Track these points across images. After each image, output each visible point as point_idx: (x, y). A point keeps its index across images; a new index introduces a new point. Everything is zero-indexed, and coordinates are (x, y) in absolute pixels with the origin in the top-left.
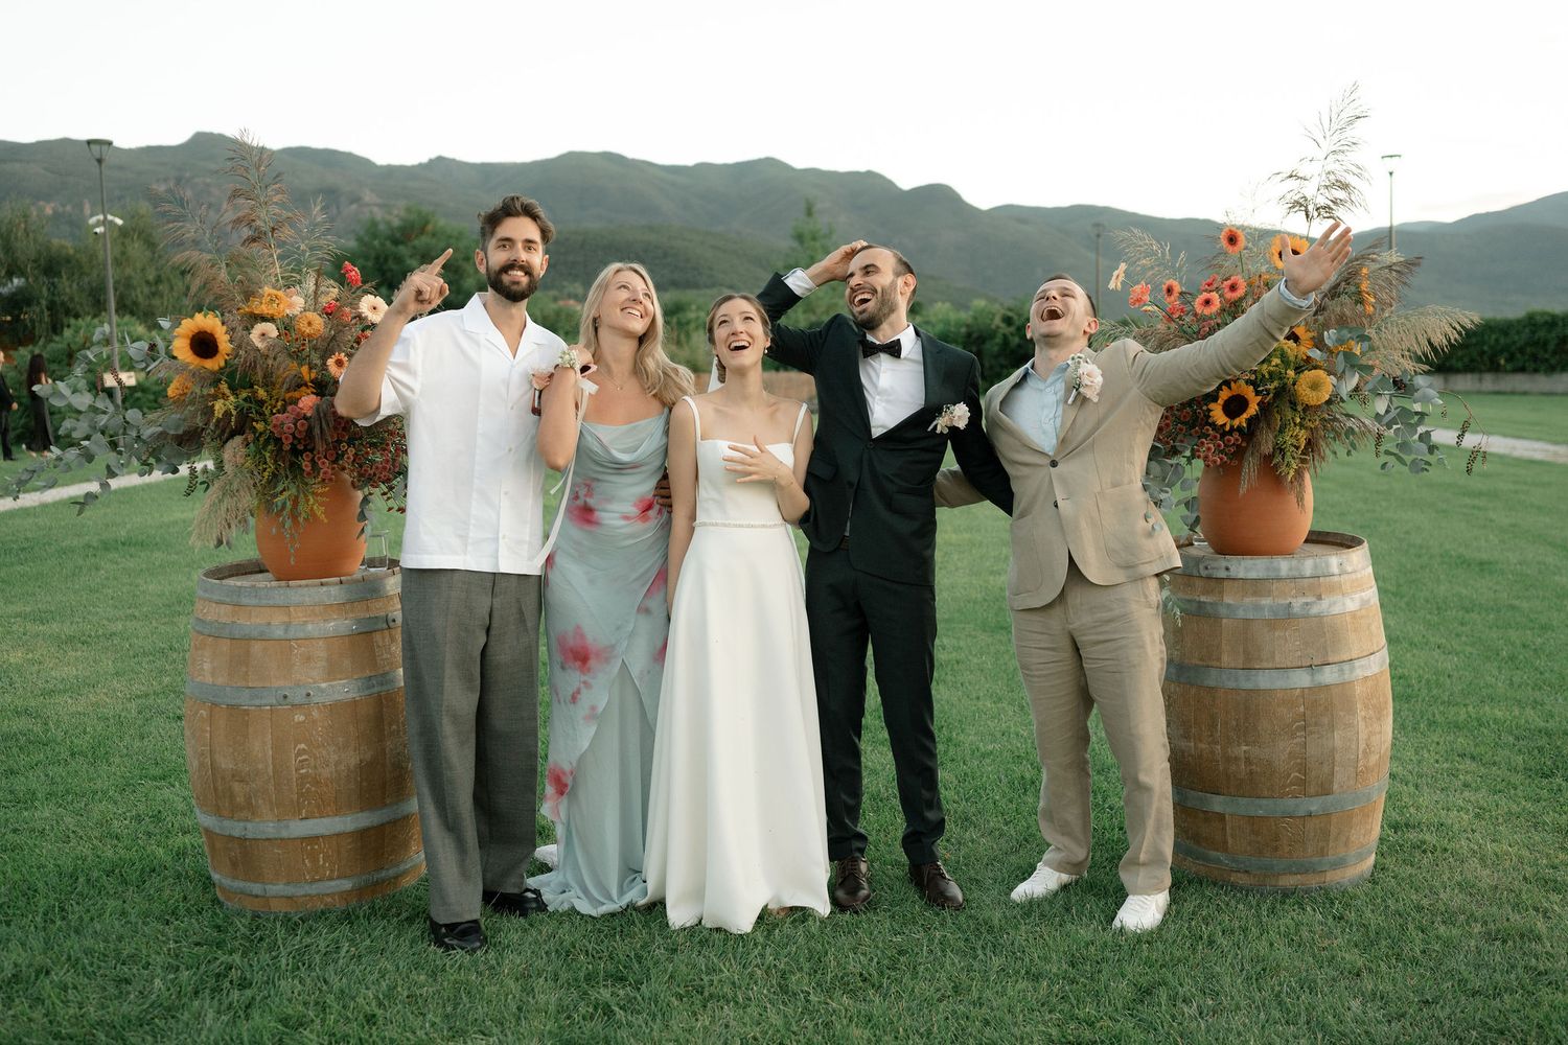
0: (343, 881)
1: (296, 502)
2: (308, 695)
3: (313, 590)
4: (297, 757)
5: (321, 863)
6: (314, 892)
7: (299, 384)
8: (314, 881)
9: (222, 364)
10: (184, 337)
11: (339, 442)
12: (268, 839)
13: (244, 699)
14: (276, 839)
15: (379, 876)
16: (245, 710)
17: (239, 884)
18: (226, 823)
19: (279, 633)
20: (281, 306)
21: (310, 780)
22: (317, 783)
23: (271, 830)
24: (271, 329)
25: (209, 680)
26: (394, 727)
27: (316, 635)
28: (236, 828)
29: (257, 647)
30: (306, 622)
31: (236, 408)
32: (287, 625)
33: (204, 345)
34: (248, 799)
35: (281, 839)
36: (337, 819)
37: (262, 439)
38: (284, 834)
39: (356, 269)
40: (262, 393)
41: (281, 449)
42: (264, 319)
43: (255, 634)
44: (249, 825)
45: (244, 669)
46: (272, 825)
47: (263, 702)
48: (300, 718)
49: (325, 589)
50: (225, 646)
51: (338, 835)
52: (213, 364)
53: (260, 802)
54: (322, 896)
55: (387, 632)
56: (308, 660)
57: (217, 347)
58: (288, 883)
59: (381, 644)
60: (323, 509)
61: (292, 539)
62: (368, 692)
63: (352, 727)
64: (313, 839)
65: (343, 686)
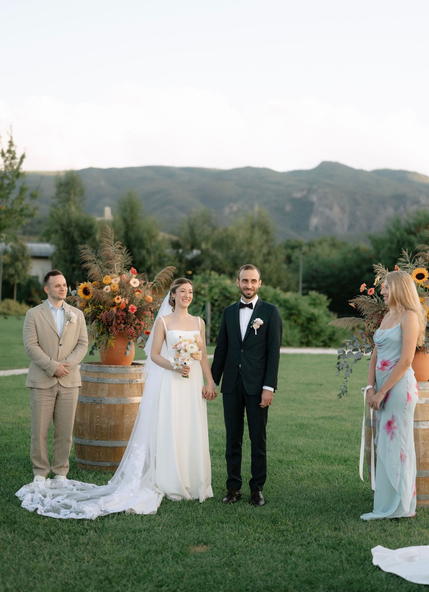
0: (107, 463)
1: (107, 341)
2: (101, 400)
3: (107, 368)
4: (97, 419)
5: (101, 455)
6: (99, 465)
8: (98, 461)
9: (91, 297)
10: (81, 288)
11: (121, 323)
12: (86, 445)
13: (85, 400)
14: (89, 445)
16: (85, 403)
17: (80, 460)
18: (77, 439)
19: (95, 380)
20: (108, 281)
21: (99, 427)
22: (101, 429)
23: (88, 442)
24: (109, 288)
26: (127, 415)
27: (106, 382)
28: (79, 441)
29: (89, 385)
30: (104, 378)
31: (92, 311)
32: (98, 378)
34: (83, 433)
35: (91, 446)
36: (106, 441)
37: (101, 321)
38: (91, 444)
39: (135, 269)
40: (101, 307)
41: (105, 325)
42: (107, 285)
43: (89, 380)
44: (83, 440)
45: (85, 391)
47: (89, 401)
48: (98, 407)
49: (110, 368)
51: (106, 447)
52: (88, 297)
53: (85, 433)
54: (101, 467)
55: (129, 385)
56: (103, 390)
57: (89, 292)
58: (91, 461)
59: (126, 388)
60: (114, 344)
61: (105, 353)
62: (119, 403)
63: (113, 413)
64: (99, 447)
65: (112, 399)
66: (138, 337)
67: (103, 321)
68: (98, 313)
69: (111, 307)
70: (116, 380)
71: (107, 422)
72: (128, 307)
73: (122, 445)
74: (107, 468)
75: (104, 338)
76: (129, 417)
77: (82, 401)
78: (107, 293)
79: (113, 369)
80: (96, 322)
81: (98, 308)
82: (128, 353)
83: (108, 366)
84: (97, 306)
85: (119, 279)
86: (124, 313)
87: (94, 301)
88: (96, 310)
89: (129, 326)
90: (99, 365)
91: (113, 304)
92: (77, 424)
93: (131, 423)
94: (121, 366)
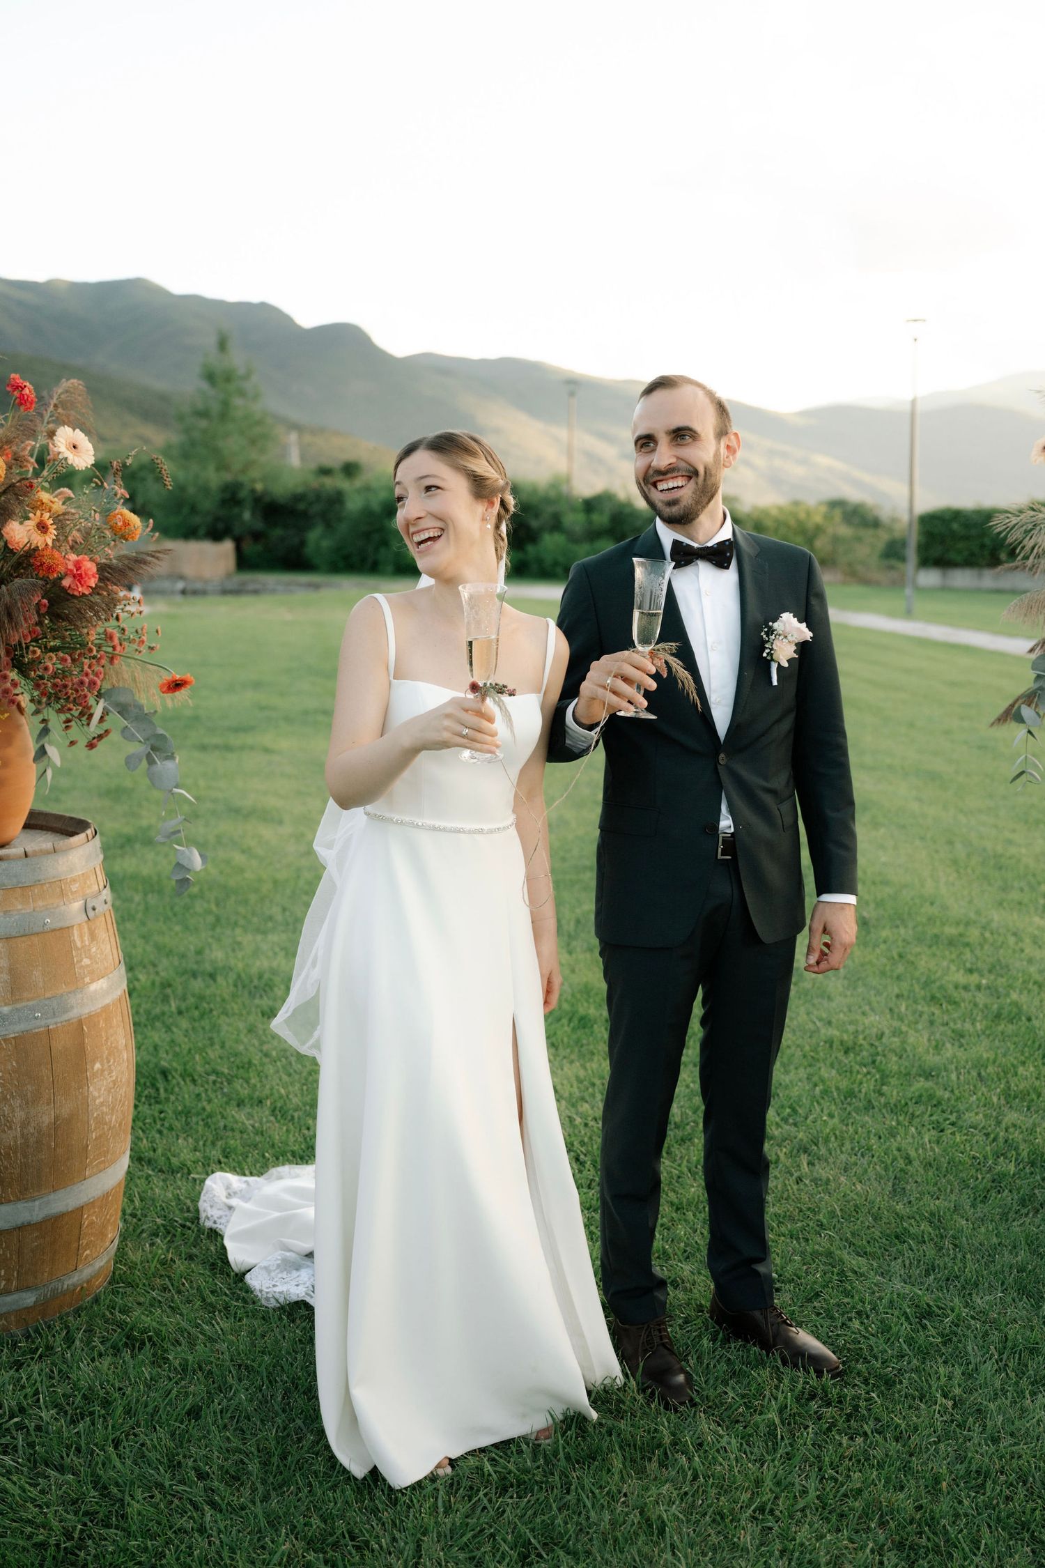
15: (70, 1282)
26: (98, 1066)
36: (20, 1205)
51: (20, 1228)
55: (84, 927)
59: (79, 944)
62: (65, 1017)
63: (44, 1070)
65: (33, 1009)
70: (37, 916)
71: (19, 1115)
74: (22, 1314)
76: (103, 1071)
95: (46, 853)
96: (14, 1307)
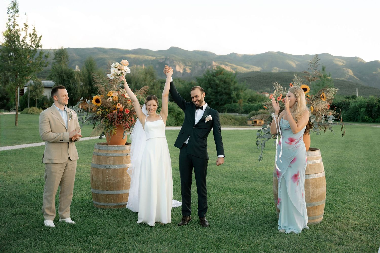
0: (114, 204)
1: (111, 131)
2: (109, 167)
3: (112, 147)
4: (107, 178)
5: (110, 200)
6: (108, 205)
7: (115, 109)
8: (108, 203)
9: (100, 105)
10: (94, 99)
11: (120, 120)
12: (101, 194)
13: (98, 167)
14: (102, 194)
16: (99, 169)
17: (96, 203)
18: (94, 190)
19: (105, 155)
20: (111, 94)
21: (108, 183)
22: (110, 184)
23: (101, 192)
24: (111, 99)
25: (94, 163)
26: (126, 175)
27: (112, 156)
28: (96, 191)
29: (101, 157)
30: (110, 153)
31: (101, 113)
32: (107, 154)
33: (97, 101)
34: (98, 186)
35: (103, 194)
36: (113, 191)
37: (107, 119)
40: (107, 110)
41: (109, 121)
42: (110, 97)
43: (101, 155)
44: (98, 191)
45: (99, 161)
46: (101, 191)
47: (102, 168)
48: (107, 171)
49: (114, 147)
50: (96, 157)
51: (113, 194)
52: (98, 105)
53: (100, 186)
54: (110, 206)
55: (126, 157)
56: (110, 160)
57: (100, 101)
58: (104, 203)
59: (124, 159)
60: (116, 132)
61: (110, 138)
63: (117, 174)
64: (109, 195)
65: (116, 166)
66: (130, 128)
67: (108, 119)
68: (105, 114)
69: (113, 110)
70: (119, 154)
71: (113, 179)
72: (124, 110)
73: (123, 193)
74: (114, 207)
75: (109, 129)
76: (126, 176)
77: (97, 167)
78: (111, 102)
79: (116, 148)
80: (104, 120)
81: (104, 111)
82: (124, 137)
83: (113, 146)
84: (105, 110)
85: (117, 93)
86: (122, 114)
87: (102, 107)
88: (104, 112)
89: (125, 122)
90: (107, 145)
91: (115, 108)
92: (94, 182)
93: (128, 179)
94: (121, 145)
95: (121, 146)
96: (113, 205)
